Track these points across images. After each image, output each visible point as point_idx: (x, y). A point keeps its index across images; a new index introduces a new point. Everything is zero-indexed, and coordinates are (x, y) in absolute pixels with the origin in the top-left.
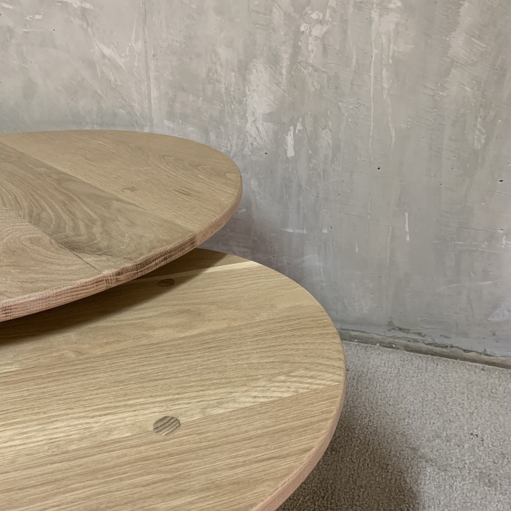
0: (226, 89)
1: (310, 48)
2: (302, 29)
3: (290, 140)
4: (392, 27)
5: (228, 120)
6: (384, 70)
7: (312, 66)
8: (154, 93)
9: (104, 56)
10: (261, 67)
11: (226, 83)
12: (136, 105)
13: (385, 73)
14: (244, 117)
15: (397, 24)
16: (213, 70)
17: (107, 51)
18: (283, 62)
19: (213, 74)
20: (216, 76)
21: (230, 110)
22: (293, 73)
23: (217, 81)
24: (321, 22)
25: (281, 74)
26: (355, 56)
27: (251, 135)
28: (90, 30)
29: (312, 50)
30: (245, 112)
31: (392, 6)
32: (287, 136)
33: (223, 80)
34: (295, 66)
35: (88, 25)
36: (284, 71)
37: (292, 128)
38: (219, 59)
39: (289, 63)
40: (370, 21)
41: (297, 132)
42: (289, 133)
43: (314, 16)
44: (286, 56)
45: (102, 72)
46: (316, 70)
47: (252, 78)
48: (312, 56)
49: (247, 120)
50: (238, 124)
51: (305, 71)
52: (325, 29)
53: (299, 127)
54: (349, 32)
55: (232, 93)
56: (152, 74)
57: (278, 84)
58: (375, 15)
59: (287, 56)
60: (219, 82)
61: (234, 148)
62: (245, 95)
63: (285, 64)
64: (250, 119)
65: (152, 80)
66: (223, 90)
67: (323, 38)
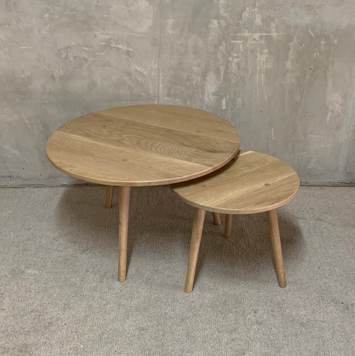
0: (196, 83)
1: (233, 67)
2: (230, 60)
3: (224, 102)
4: (265, 59)
5: (196, 96)
6: (262, 74)
7: (234, 73)
8: (161, 86)
9: (136, 70)
10: (212, 74)
11: (196, 81)
12: (151, 91)
13: (262, 75)
14: (203, 94)
15: (267, 58)
17: (138, 68)
19: (190, 77)
20: (192, 78)
21: (197, 92)
22: (226, 76)
23: (192, 80)
24: (237, 57)
25: (221, 77)
26: (251, 70)
27: (206, 101)
28: (130, 59)
29: (233, 68)
30: (204, 92)
31: (264, 52)
34: (226, 74)
35: (130, 57)
36: (222, 76)
37: (225, 97)
38: (193, 71)
39: (224, 72)
40: (256, 57)
41: (227, 99)
42: (224, 99)
43: (235, 55)
45: (135, 78)
46: (235, 75)
47: (208, 78)
48: (234, 69)
50: (201, 97)
51: (231, 75)
52: (239, 60)
53: (228, 97)
54: (248, 61)
55: (198, 85)
56: (161, 78)
57: (219, 81)
58: (258, 55)
59: (223, 70)
62: (204, 85)
63: (222, 73)
64: (206, 95)
65: (161, 80)
67: (238, 63)
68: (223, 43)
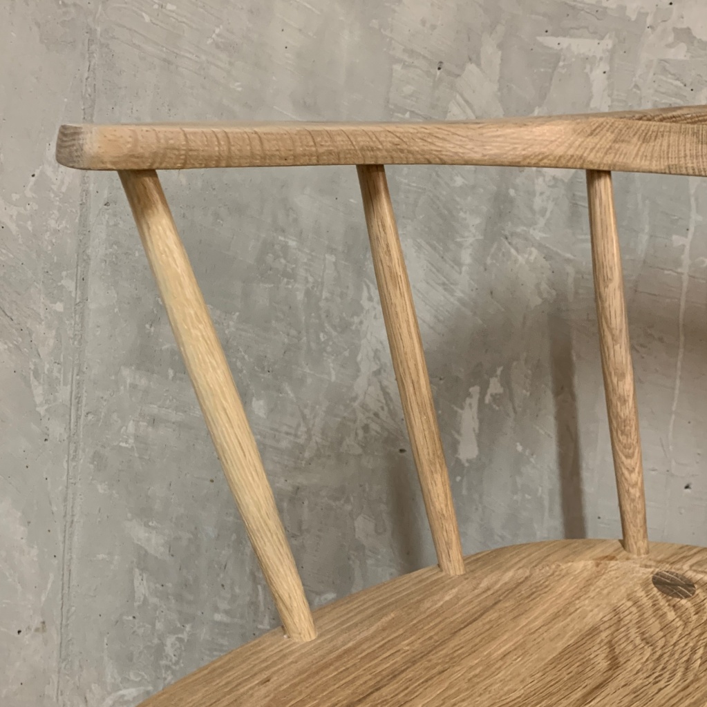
0: (308, 293)
1: (538, 202)
3: (469, 418)
5: (307, 370)
7: (540, 246)
11: (311, 279)
14: (350, 363)
16: (277, 247)
18: (466, 234)
19: (277, 257)
20: (283, 261)
21: (313, 345)
22: (489, 261)
23: (285, 274)
25: (460, 264)
26: (647, 228)
27: (364, 407)
29: (541, 208)
30: (355, 350)
32: (462, 408)
33: (302, 272)
34: (495, 246)
36: (466, 257)
37: (475, 390)
38: (296, 220)
39: (481, 237)
41: (488, 399)
42: (468, 401)
44: (474, 222)
46: (549, 256)
48: (542, 221)
49: (358, 370)
50: (333, 378)
51: (520, 258)
53: (495, 387)
55: (322, 304)
59: (478, 221)
60: (291, 276)
61: (317, 438)
63: (471, 240)
66: (300, 296)
68: (489, 50)
